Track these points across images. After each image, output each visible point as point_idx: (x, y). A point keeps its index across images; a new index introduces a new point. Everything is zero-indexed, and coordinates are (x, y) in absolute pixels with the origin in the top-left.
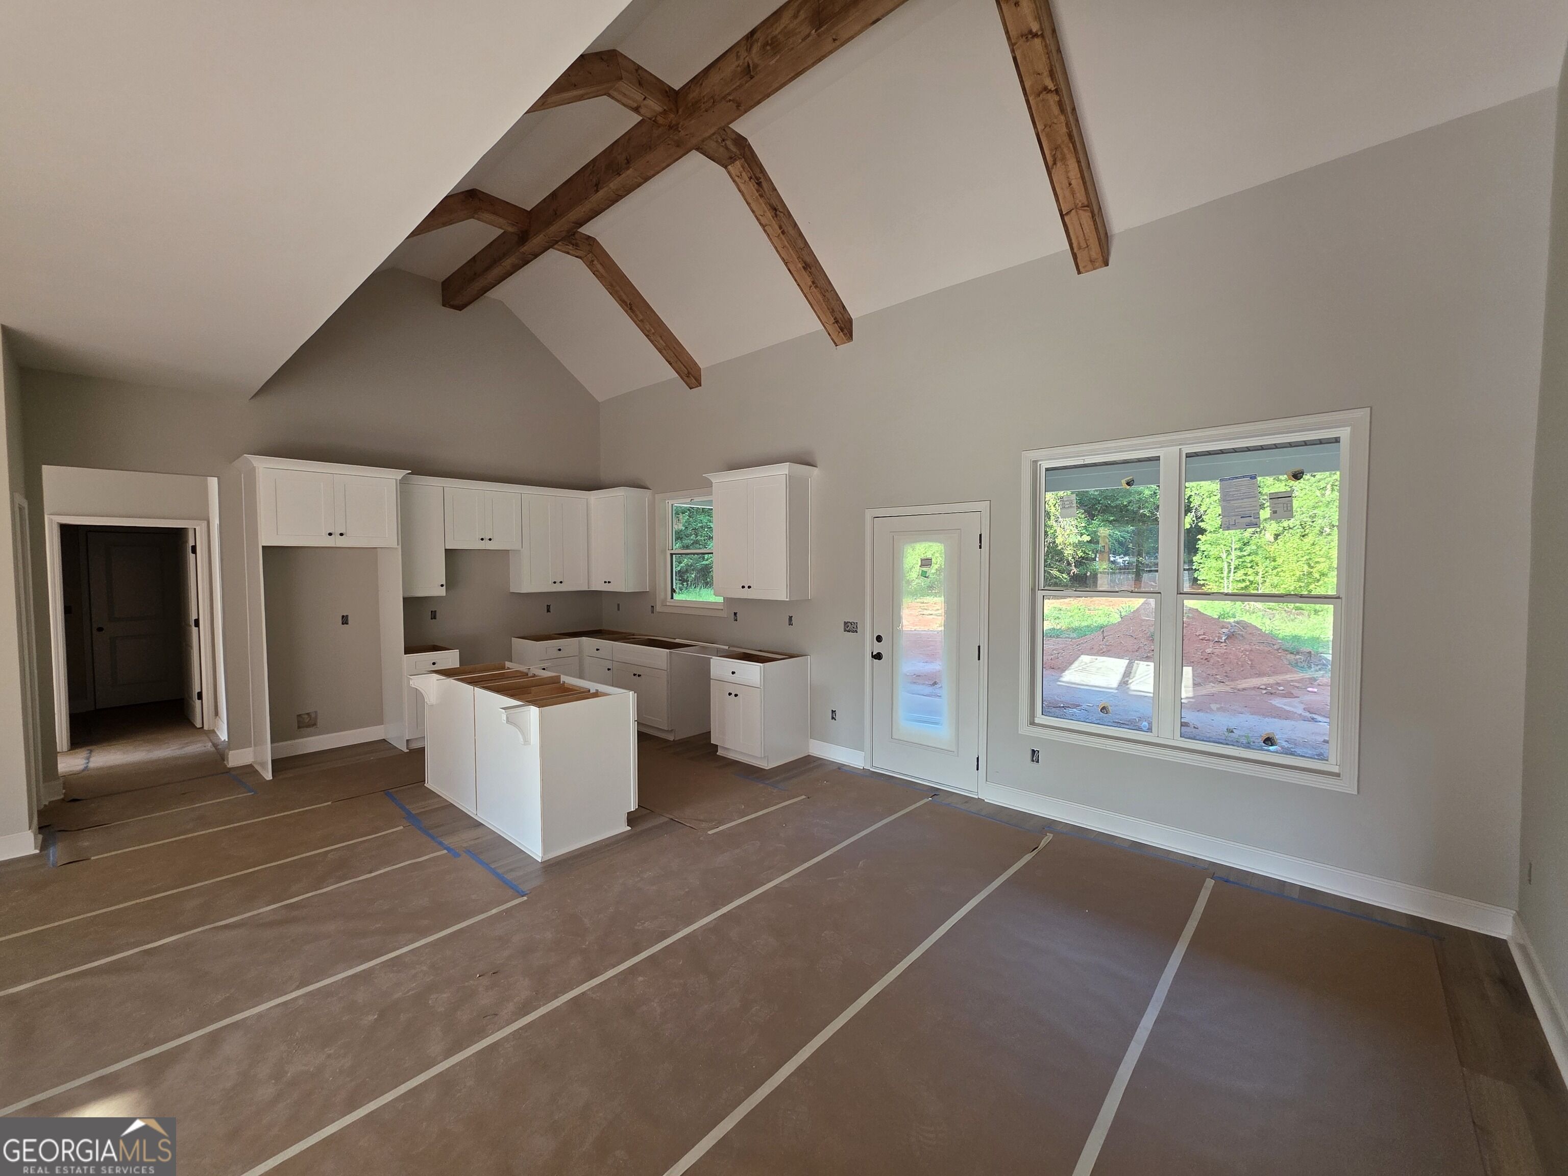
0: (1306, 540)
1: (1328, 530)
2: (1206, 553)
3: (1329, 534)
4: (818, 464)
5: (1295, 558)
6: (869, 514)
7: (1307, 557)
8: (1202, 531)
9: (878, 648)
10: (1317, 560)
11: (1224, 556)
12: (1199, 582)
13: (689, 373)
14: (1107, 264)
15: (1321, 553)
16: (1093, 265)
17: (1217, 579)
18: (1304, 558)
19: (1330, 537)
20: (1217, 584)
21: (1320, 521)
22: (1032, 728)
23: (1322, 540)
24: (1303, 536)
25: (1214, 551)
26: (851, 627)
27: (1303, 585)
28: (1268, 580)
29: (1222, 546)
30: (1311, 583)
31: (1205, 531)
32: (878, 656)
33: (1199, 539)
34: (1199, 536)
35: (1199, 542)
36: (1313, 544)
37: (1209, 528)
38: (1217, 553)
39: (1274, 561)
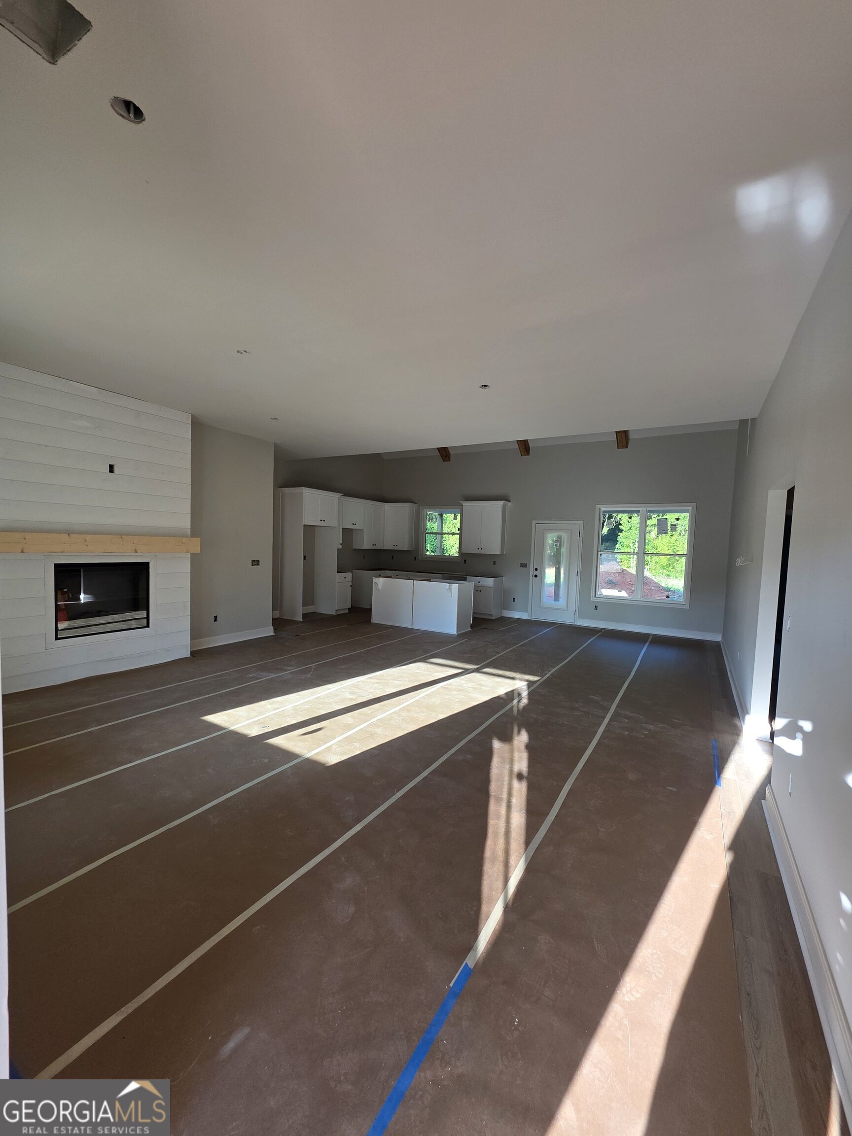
0: (673, 538)
1: (683, 532)
2: (622, 543)
3: (684, 535)
4: (511, 501)
5: (667, 548)
6: (534, 522)
7: (673, 548)
8: (621, 531)
9: (536, 573)
10: (678, 549)
11: (631, 545)
12: (618, 560)
13: (447, 456)
14: (627, 448)
15: (680, 545)
16: (623, 447)
17: (627, 558)
18: (672, 548)
19: (684, 537)
20: (627, 561)
21: (680, 528)
22: (595, 598)
23: (681, 538)
24: (672, 536)
25: (626, 542)
26: (524, 565)
27: (670, 563)
28: (653, 560)
29: (631, 540)
30: (674, 562)
31: (622, 530)
32: (536, 576)
33: (619, 535)
34: (619, 534)
35: (619, 537)
36: (676, 541)
37: (624, 529)
38: (628, 544)
39: (657, 549)
